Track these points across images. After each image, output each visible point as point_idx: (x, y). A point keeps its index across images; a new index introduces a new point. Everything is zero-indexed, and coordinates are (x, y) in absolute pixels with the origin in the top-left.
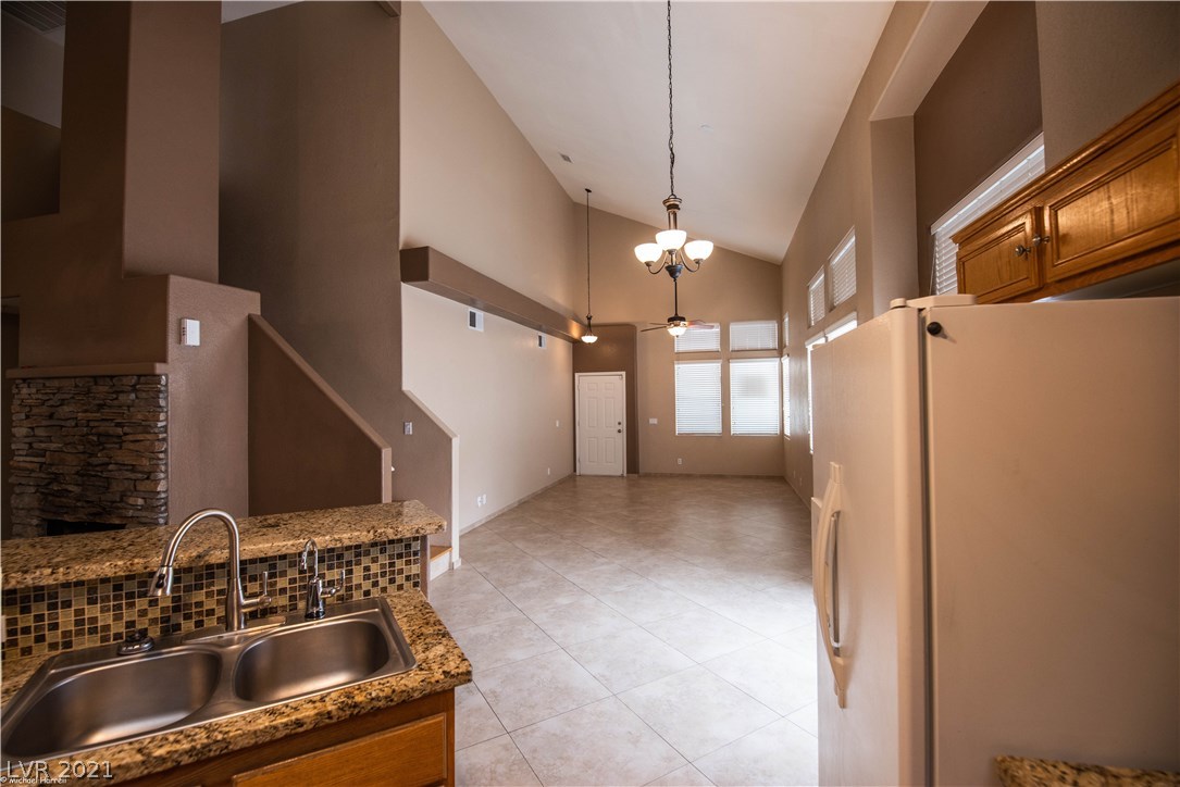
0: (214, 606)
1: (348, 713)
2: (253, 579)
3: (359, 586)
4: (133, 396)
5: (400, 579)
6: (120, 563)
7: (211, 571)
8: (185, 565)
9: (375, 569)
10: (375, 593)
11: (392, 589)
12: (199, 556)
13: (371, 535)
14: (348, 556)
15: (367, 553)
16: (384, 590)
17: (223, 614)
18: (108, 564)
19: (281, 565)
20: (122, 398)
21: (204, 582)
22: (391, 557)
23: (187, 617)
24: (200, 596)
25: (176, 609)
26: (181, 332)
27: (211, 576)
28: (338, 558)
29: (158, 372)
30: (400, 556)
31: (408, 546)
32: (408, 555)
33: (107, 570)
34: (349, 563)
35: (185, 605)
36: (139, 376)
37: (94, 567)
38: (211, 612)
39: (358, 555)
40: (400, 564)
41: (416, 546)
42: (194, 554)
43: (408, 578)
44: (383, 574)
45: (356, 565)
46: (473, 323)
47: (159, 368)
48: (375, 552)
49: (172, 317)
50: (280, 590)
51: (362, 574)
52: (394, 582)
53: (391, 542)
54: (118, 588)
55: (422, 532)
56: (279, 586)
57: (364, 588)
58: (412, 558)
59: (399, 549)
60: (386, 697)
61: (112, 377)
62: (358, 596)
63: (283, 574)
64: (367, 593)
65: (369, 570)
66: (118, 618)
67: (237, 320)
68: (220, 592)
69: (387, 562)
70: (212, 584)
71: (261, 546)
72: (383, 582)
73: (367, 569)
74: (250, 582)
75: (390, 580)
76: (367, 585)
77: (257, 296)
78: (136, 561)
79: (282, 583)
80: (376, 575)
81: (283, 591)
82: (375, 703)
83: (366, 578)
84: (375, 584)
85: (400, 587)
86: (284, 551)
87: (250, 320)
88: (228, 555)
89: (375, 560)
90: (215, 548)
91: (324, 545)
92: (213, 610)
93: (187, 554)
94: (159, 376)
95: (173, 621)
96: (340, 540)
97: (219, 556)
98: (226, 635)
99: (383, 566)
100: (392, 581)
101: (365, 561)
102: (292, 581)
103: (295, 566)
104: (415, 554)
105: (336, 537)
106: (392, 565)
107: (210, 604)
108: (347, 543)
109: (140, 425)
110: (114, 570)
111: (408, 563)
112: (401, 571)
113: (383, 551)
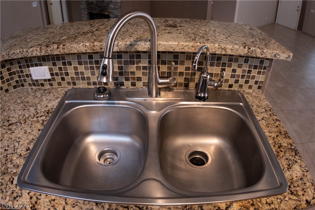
0: (141, 76)
2: (164, 63)
3: (227, 81)
5: (252, 82)
6: (88, 44)
7: (138, 55)
8: (122, 50)
9: (239, 72)
10: (235, 88)
11: (245, 88)
12: (131, 45)
13: (246, 50)
14: (225, 60)
15: (236, 60)
16: (241, 86)
17: (147, 81)
18: (82, 44)
19: (181, 58)
21: (135, 60)
22: (250, 66)
23: (127, 79)
24: (132, 68)
25: (121, 74)
27: (139, 57)
28: (218, 60)
30: (255, 67)
31: (262, 62)
32: (261, 68)
33: (82, 48)
34: (224, 64)
35: (125, 72)
37: (75, 46)
38: (139, 79)
39: (230, 60)
40: (254, 72)
42: (128, 43)
43: (256, 82)
44: (243, 76)
45: (228, 66)
48: (241, 61)
50: (180, 73)
51: (231, 74)
52: (248, 83)
54: (90, 57)
55: (278, 57)
56: (179, 70)
57: (230, 83)
58: (262, 70)
59: (256, 62)
62: (225, 87)
63: (182, 63)
64: (231, 86)
65: (235, 72)
66: (93, 74)
68: (144, 68)
69: (247, 69)
70: (140, 62)
71: (171, 43)
72: (241, 81)
73: (234, 71)
74: (162, 64)
75: (246, 81)
76: (232, 81)
78: (96, 43)
79: (181, 69)
80: (239, 76)
81: (181, 74)
83: (233, 76)
84: (237, 82)
85: (250, 87)
86: (186, 50)
88: (149, 46)
89: (240, 66)
90: (141, 40)
91: (214, 51)
92: (141, 78)
93: (124, 43)
95: (120, 81)
96: (225, 49)
97: (144, 46)
99: (244, 71)
100: (247, 82)
101: (234, 66)
102: (188, 69)
103: (190, 59)
104: (265, 68)
105: (223, 46)
106: (249, 72)
107: (139, 74)
108: (229, 52)
110: (85, 49)
111: (259, 73)
112: (253, 77)
113: (246, 61)
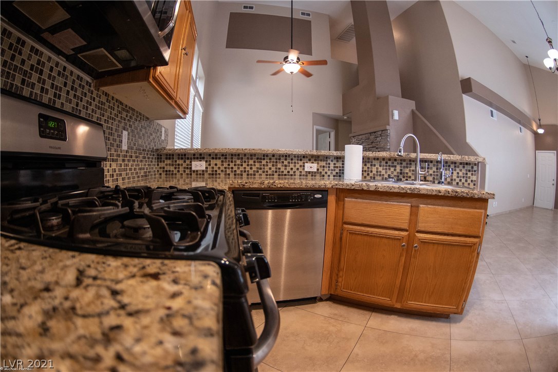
1: (454, 194)
3: (455, 180)
4: (380, 138)
5: (469, 181)
7: (411, 162)
8: (404, 158)
9: (461, 174)
10: (460, 184)
12: (408, 154)
14: (452, 166)
15: (458, 167)
16: (463, 183)
20: (378, 139)
21: (409, 166)
22: (466, 170)
23: (404, 177)
24: (407, 170)
25: (401, 173)
26: (393, 115)
27: (411, 164)
28: (449, 166)
29: (387, 129)
30: (469, 171)
31: (472, 167)
32: (472, 171)
34: (452, 170)
35: (403, 173)
36: (382, 131)
39: (455, 167)
40: (469, 174)
41: (475, 168)
43: (472, 181)
44: (463, 177)
45: (455, 171)
46: (492, 116)
47: (388, 127)
48: (461, 166)
49: (390, 110)
51: (456, 175)
53: (467, 164)
54: (387, 163)
55: (478, 160)
57: (457, 181)
58: (474, 173)
59: (469, 167)
60: (467, 193)
61: (375, 132)
62: (454, 184)
63: (431, 168)
64: (457, 183)
66: (386, 172)
67: (409, 112)
69: (465, 172)
70: (411, 167)
72: (463, 180)
73: (458, 173)
77: (414, 102)
80: (461, 177)
81: (431, 175)
82: (463, 194)
83: (458, 177)
84: (460, 180)
85: (469, 184)
86: (432, 157)
87: (413, 111)
89: (461, 171)
91: (445, 157)
92: (411, 177)
94: (388, 130)
95: (400, 178)
96: (450, 157)
97: (413, 155)
98: (415, 182)
99: (463, 174)
100: (466, 181)
101: (458, 170)
102: (434, 172)
104: (475, 171)
106: (467, 174)
107: (410, 174)
108: (452, 160)
109: (383, 148)
111: (472, 175)
112: (469, 178)
113: (464, 167)
